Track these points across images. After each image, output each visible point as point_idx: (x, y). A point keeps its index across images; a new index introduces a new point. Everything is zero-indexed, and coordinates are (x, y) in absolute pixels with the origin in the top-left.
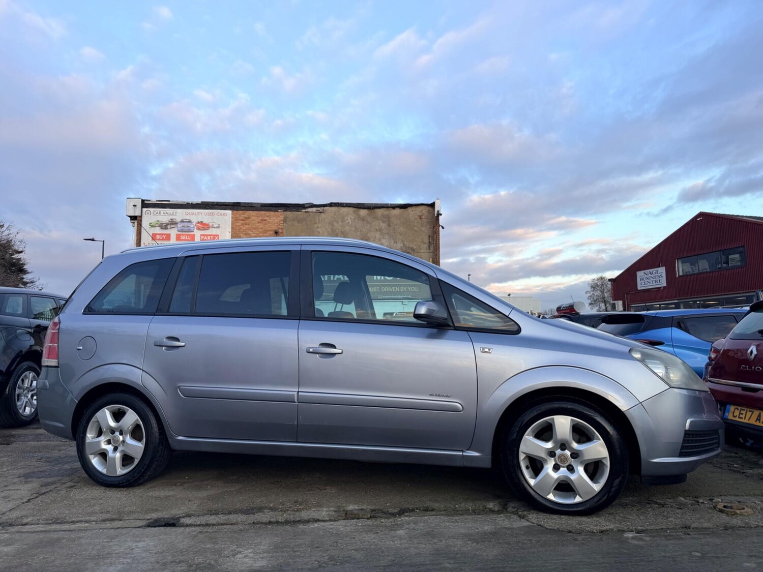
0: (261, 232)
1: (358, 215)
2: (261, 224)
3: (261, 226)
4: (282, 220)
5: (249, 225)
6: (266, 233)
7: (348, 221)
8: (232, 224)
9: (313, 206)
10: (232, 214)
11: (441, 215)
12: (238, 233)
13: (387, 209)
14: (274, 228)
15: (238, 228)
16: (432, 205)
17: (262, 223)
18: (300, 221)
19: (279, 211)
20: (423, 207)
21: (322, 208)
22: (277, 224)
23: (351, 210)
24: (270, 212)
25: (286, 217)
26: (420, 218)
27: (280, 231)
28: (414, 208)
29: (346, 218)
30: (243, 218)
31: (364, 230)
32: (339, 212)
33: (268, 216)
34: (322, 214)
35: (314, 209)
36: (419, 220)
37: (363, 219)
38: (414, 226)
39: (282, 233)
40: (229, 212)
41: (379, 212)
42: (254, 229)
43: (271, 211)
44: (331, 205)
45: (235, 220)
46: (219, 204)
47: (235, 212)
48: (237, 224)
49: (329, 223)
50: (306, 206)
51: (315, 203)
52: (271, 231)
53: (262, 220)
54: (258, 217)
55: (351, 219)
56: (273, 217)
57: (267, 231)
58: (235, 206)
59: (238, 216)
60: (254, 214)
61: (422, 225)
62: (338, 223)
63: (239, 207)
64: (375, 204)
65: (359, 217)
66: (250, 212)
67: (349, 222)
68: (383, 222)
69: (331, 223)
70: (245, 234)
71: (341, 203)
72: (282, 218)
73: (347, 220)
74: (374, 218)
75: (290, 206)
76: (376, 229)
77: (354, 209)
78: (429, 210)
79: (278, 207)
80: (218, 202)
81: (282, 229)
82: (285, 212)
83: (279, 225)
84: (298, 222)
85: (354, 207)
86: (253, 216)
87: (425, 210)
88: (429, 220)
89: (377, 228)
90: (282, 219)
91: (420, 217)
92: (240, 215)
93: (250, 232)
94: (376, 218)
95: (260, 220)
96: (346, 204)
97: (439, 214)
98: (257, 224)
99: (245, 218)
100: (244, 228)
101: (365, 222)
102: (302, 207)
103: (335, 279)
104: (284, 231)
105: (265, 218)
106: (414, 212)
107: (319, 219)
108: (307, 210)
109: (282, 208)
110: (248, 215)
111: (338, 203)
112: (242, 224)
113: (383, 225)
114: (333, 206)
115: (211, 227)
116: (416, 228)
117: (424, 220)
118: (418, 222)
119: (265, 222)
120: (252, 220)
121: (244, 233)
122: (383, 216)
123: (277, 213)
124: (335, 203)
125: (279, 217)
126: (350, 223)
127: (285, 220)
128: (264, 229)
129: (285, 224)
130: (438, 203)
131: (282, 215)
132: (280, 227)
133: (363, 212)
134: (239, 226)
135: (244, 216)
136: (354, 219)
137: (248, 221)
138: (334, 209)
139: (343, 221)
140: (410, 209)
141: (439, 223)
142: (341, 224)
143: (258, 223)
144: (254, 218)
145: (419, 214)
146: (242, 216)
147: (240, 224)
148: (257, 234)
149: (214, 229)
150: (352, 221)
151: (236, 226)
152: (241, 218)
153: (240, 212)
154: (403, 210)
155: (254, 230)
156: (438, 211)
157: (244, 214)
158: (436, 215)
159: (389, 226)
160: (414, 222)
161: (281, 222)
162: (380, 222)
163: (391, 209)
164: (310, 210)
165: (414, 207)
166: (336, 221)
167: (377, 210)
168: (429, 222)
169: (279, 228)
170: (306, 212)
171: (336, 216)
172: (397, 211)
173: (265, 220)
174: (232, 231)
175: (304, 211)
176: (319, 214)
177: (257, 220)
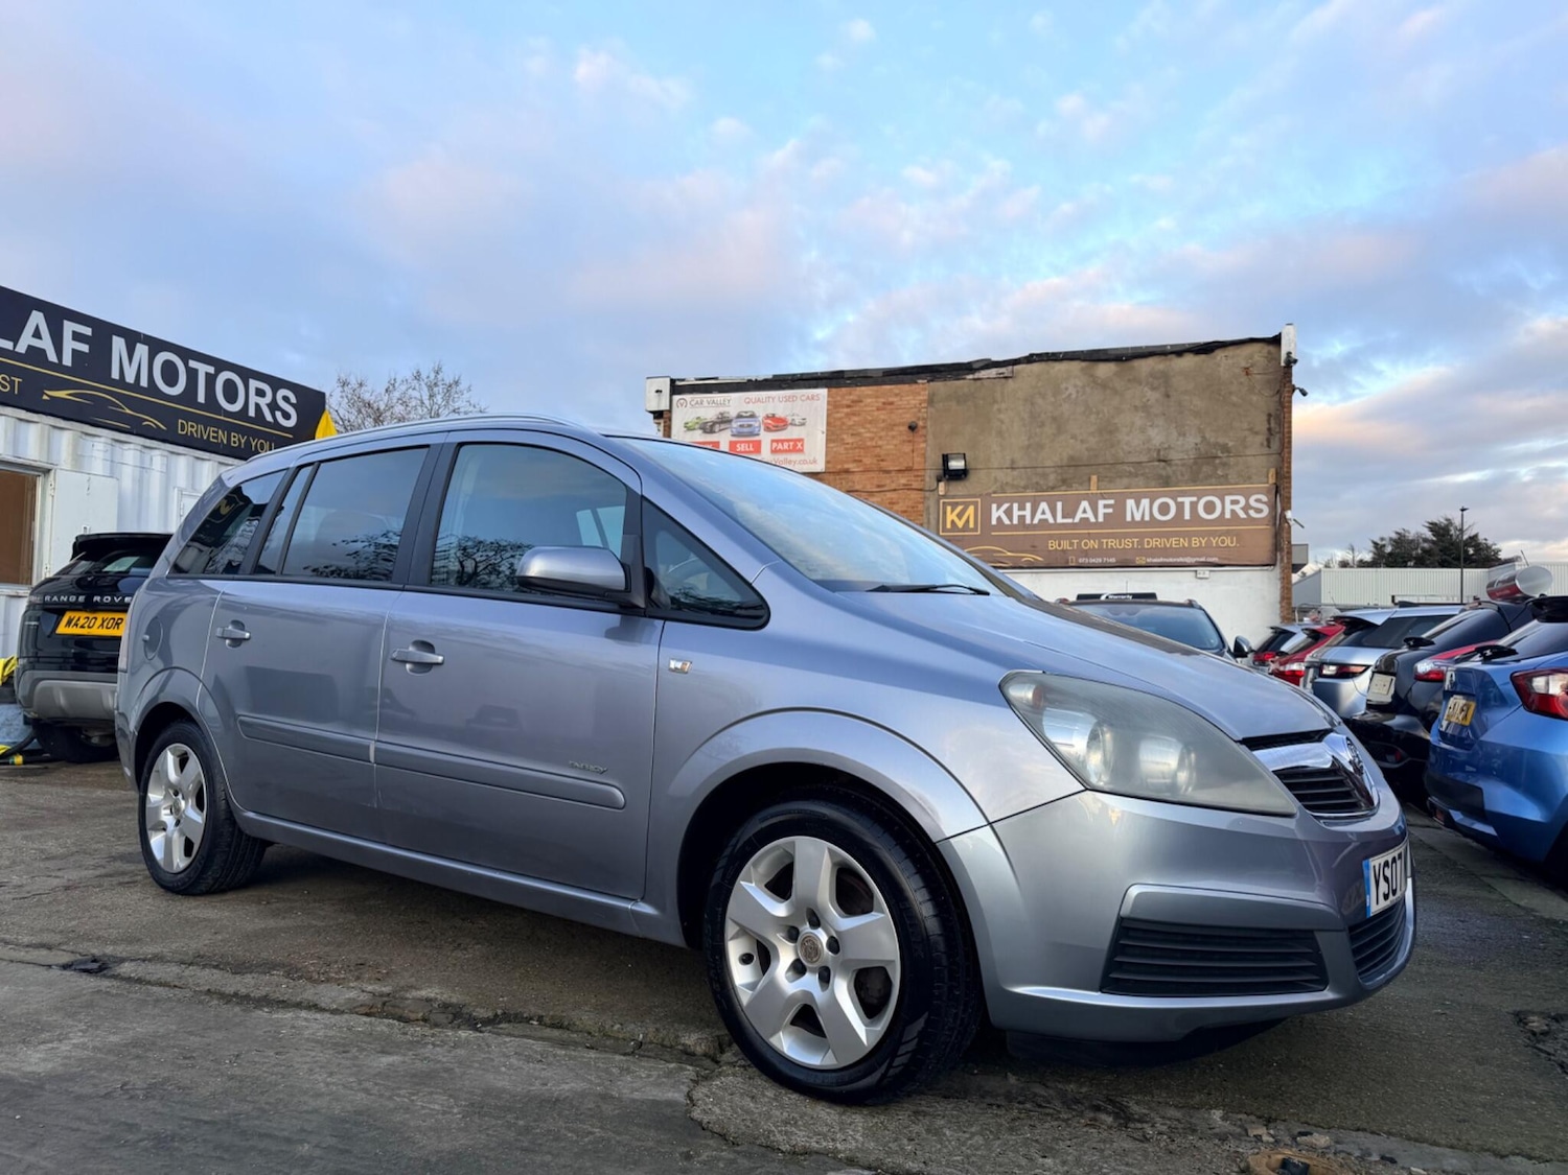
0: (883, 429)
1: (1092, 376)
2: (884, 412)
3: (882, 417)
4: (924, 401)
5: (859, 415)
6: (892, 430)
7: (1067, 393)
8: (828, 416)
9: (989, 364)
10: (829, 396)
11: (1295, 361)
12: (838, 432)
13: (1163, 357)
14: (909, 418)
15: (838, 423)
16: (1276, 341)
17: (884, 409)
18: (961, 399)
19: (920, 381)
20: (1256, 347)
21: (1010, 368)
22: (916, 410)
23: (1076, 366)
24: (899, 386)
25: (934, 395)
26: (1247, 374)
27: (921, 423)
28: (1230, 351)
29: (1063, 386)
30: (848, 403)
31: (1106, 411)
32: (1048, 372)
33: (897, 395)
34: (1010, 380)
35: (993, 372)
36: (1244, 379)
37: (1104, 386)
38: (1231, 393)
39: (924, 427)
40: (823, 392)
41: (1144, 366)
42: (870, 422)
43: (903, 382)
44: (1030, 359)
45: (833, 407)
46: (804, 377)
47: (834, 390)
48: (839, 415)
49: (1026, 400)
50: (975, 366)
51: (996, 358)
52: (903, 424)
53: (884, 403)
54: (877, 397)
55: (1075, 386)
56: (908, 396)
57: (894, 425)
58: (832, 380)
59: (839, 398)
60: (870, 393)
61: (1251, 390)
62: (1043, 396)
63: (842, 381)
64: (1132, 348)
65: (1094, 382)
66: (863, 388)
67: (1070, 395)
68: (1153, 389)
69: (1029, 400)
70: (852, 435)
71: (1053, 354)
72: (924, 396)
73: (1067, 389)
74: (1129, 380)
75: (942, 369)
76: (1136, 407)
77: (1084, 364)
78: (1269, 353)
79: (918, 373)
80: (802, 374)
81: (924, 419)
82: (931, 383)
83: (919, 411)
84: (958, 402)
85: (1084, 360)
86: (868, 396)
87: (1258, 353)
88: (1271, 377)
89: (1137, 403)
90: (926, 397)
91: (1247, 371)
92: (843, 396)
93: (863, 430)
94: (1137, 381)
95: (880, 405)
96: (1066, 353)
97: (1291, 362)
98: (876, 413)
99: (853, 402)
100: (851, 423)
101: (1108, 392)
102: (967, 369)
103: (1036, 521)
104: (929, 423)
105: (891, 399)
106: (1230, 361)
107: (1002, 393)
108: (977, 375)
109: (923, 375)
110: (859, 396)
111: (1047, 354)
112: (847, 414)
113: (1153, 396)
114: (1035, 361)
115: (791, 424)
116: (1234, 399)
117: (1258, 377)
118: (1241, 383)
119: (891, 407)
120: (866, 406)
121: (851, 431)
122: (1152, 375)
123: (914, 386)
124: (1037, 355)
125: (919, 394)
126: (1074, 396)
127: (931, 401)
128: (889, 421)
129: (931, 410)
130: (1288, 334)
131: (925, 389)
132: (920, 415)
133: (1105, 370)
134: (840, 419)
135: (851, 397)
136: (1083, 387)
137: (857, 409)
138: (1036, 367)
139: (1057, 392)
140: (1220, 354)
141: (1290, 381)
142: (1053, 399)
143: (878, 409)
144: (869, 400)
145: (1244, 364)
146: (847, 397)
147: (843, 415)
148: (875, 433)
149: (794, 428)
150: (1078, 392)
151: (836, 419)
152: (845, 402)
153: (843, 389)
154: (1203, 357)
155: (868, 426)
156: (1289, 354)
157: (850, 394)
158: (1283, 364)
159: (1168, 396)
160: (1232, 383)
161: (923, 405)
162: (1146, 389)
163: (1173, 356)
164: (984, 374)
165: (1231, 348)
166: (1040, 394)
167: (1137, 363)
168: (1268, 382)
169: (919, 419)
170: (975, 379)
171: (1040, 384)
172: (1189, 360)
173: (892, 403)
174: (827, 430)
175: (971, 377)
176: (1003, 380)
177: (877, 405)
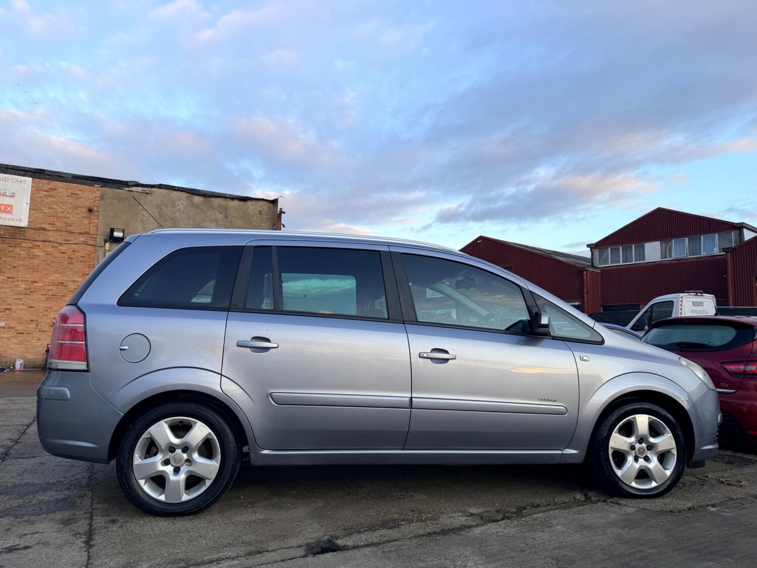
0: (70, 208)
1: (191, 201)
2: (71, 198)
3: (70, 201)
4: (98, 197)
5: (54, 197)
6: (77, 209)
7: (179, 207)
8: (32, 194)
9: (138, 185)
10: (32, 183)
11: (284, 213)
12: (39, 205)
13: (225, 199)
14: (88, 204)
15: (40, 200)
16: (275, 202)
17: (72, 197)
18: (121, 200)
19: (96, 186)
20: (264, 203)
21: (150, 189)
22: (91, 201)
23: (183, 195)
24: (83, 186)
25: (104, 194)
26: (260, 214)
27: (95, 209)
28: (254, 202)
29: (177, 203)
30: (47, 189)
31: (198, 219)
32: (169, 195)
33: (80, 190)
34: (149, 195)
35: (140, 189)
36: (259, 215)
37: (197, 207)
38: (253, 221)
39: (98, 211)
40: (29, 180)
41: (217, 201)
42: (62, 203)
43: (85, 184)
44: (160, 186)
45: (35, 191)
46: (15, 168)
47: (37, 180)
48: (40, 195)
49: (157, 207)
50: (130, 184)
51: (141, 182)
52: (84, 207)
53: (71, 193)
54: (67, 189)
55: (183, 204)
56: (87, 192)
57: (79, 207)
58: (37, 174)
59: (40, 185)
60: (62, 186)
61: (262, 221)
62: (167, 207)
63: (43, 175)
64: (211, 192)
65: (192, 204)
66: (58, 182)
67: (180, 208)
68: (220, 213)
69: (159, 207)
70: (49, 208)
71: (172, 187)
72: (98, 194)
73: (179, 205)
74: (209, 207)
75: (110, 181)
76: (212, 220)
77: (188, 195)
78: (269, 206)
79: (95, 181)
80: (14, 166)
81: (97, 206)
82: (103, 188)
83: (95, 202)
84: (119, 201)
85: (188, 193)
86: (61, 188)
87: (266, 206)
88: (269, 217)
89: (213, 218)
90: (99, 195)
91: (260, 213)
92: (44, 184)
93: (56, 207)
94: (212, 207)
95: (69, 194)
96: (178, 187)
97: (282, 212)
98: (65, 198)
99: (50, 189)
100: (48, 201)
101: (199, 210)
102: (125, 185)
104: (100, 210)
105: (76, 192)
106: (254, 207)
107: (145, 201)
108: (130, 189)
109: (99, 183)
110: (54, 186)
111: (169, 186)
112: (45, 195)
113: (220, 216)
114: (163, 188)
115: (3, 195)
116: (255, 223)
117: (265, 216)
118: (258, 217)
119: (76, 196)
120: (59, 193)
121: (48, 206)
122: (219, 206)
123: (92, 188)
124: (164, 185)
125: (95, 192)
126: (182, 209)
127: (102, 197)
128: (74, 204)
129: (101, 202)
130: (281, 200)
131: (98, 190)
132: (95, 204)
133: (197, 199)
134: (40, 197)
135: (49, 186)
136: (187, 206)
137: (53, 193)
138: (163, 191)
139: (173, 206)
140: (249, 203)
141: (281, 220)
142: (171, 209)
143: (67, 196)
144: (62, 190)
145: (259, 209)
146: (46, 186)
147: (43, 195)
148: (65, 209)
149: (5, 197)
150: (184, 207)
151: (37, 197)
152: (44, 188)
153: (44, 180)
154: (242, 202)
155: (61, 205)
156: (281, 209)
157: (49, 184)
158: (278, 213)
159: (226, 217)
160: (254, 216)
161: (97, 199)
162: (216, 212)
163: (229, 199)
164: (134, 189)
165: (254, 201)
166: (165, 205)
167: (213, 199)
168: (269, 219)
169: (94, 206)
170: (129, 191)
171: (165, 200)
172: (236, 203)
173: (77, 194)
174: (30, 203)
175: (127, 189)
176: (145, 194)
177: (66, 193)
